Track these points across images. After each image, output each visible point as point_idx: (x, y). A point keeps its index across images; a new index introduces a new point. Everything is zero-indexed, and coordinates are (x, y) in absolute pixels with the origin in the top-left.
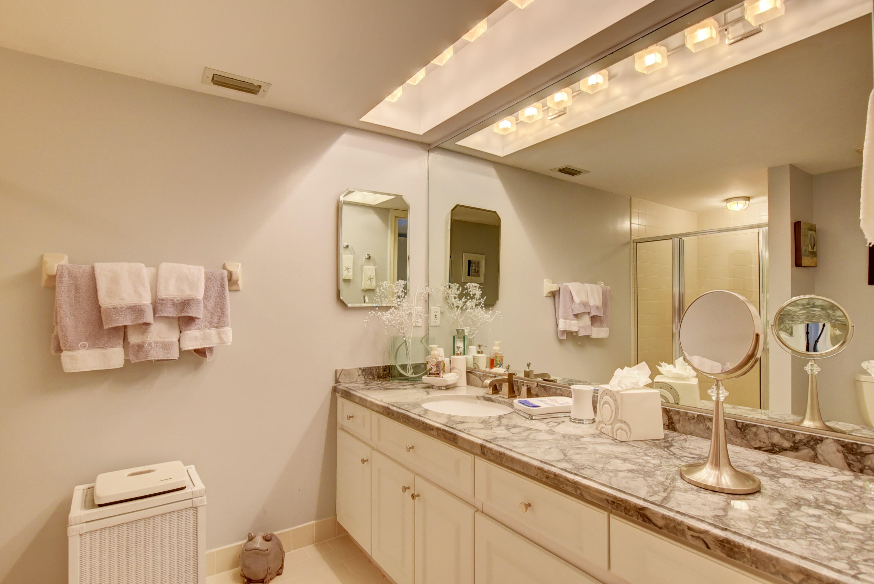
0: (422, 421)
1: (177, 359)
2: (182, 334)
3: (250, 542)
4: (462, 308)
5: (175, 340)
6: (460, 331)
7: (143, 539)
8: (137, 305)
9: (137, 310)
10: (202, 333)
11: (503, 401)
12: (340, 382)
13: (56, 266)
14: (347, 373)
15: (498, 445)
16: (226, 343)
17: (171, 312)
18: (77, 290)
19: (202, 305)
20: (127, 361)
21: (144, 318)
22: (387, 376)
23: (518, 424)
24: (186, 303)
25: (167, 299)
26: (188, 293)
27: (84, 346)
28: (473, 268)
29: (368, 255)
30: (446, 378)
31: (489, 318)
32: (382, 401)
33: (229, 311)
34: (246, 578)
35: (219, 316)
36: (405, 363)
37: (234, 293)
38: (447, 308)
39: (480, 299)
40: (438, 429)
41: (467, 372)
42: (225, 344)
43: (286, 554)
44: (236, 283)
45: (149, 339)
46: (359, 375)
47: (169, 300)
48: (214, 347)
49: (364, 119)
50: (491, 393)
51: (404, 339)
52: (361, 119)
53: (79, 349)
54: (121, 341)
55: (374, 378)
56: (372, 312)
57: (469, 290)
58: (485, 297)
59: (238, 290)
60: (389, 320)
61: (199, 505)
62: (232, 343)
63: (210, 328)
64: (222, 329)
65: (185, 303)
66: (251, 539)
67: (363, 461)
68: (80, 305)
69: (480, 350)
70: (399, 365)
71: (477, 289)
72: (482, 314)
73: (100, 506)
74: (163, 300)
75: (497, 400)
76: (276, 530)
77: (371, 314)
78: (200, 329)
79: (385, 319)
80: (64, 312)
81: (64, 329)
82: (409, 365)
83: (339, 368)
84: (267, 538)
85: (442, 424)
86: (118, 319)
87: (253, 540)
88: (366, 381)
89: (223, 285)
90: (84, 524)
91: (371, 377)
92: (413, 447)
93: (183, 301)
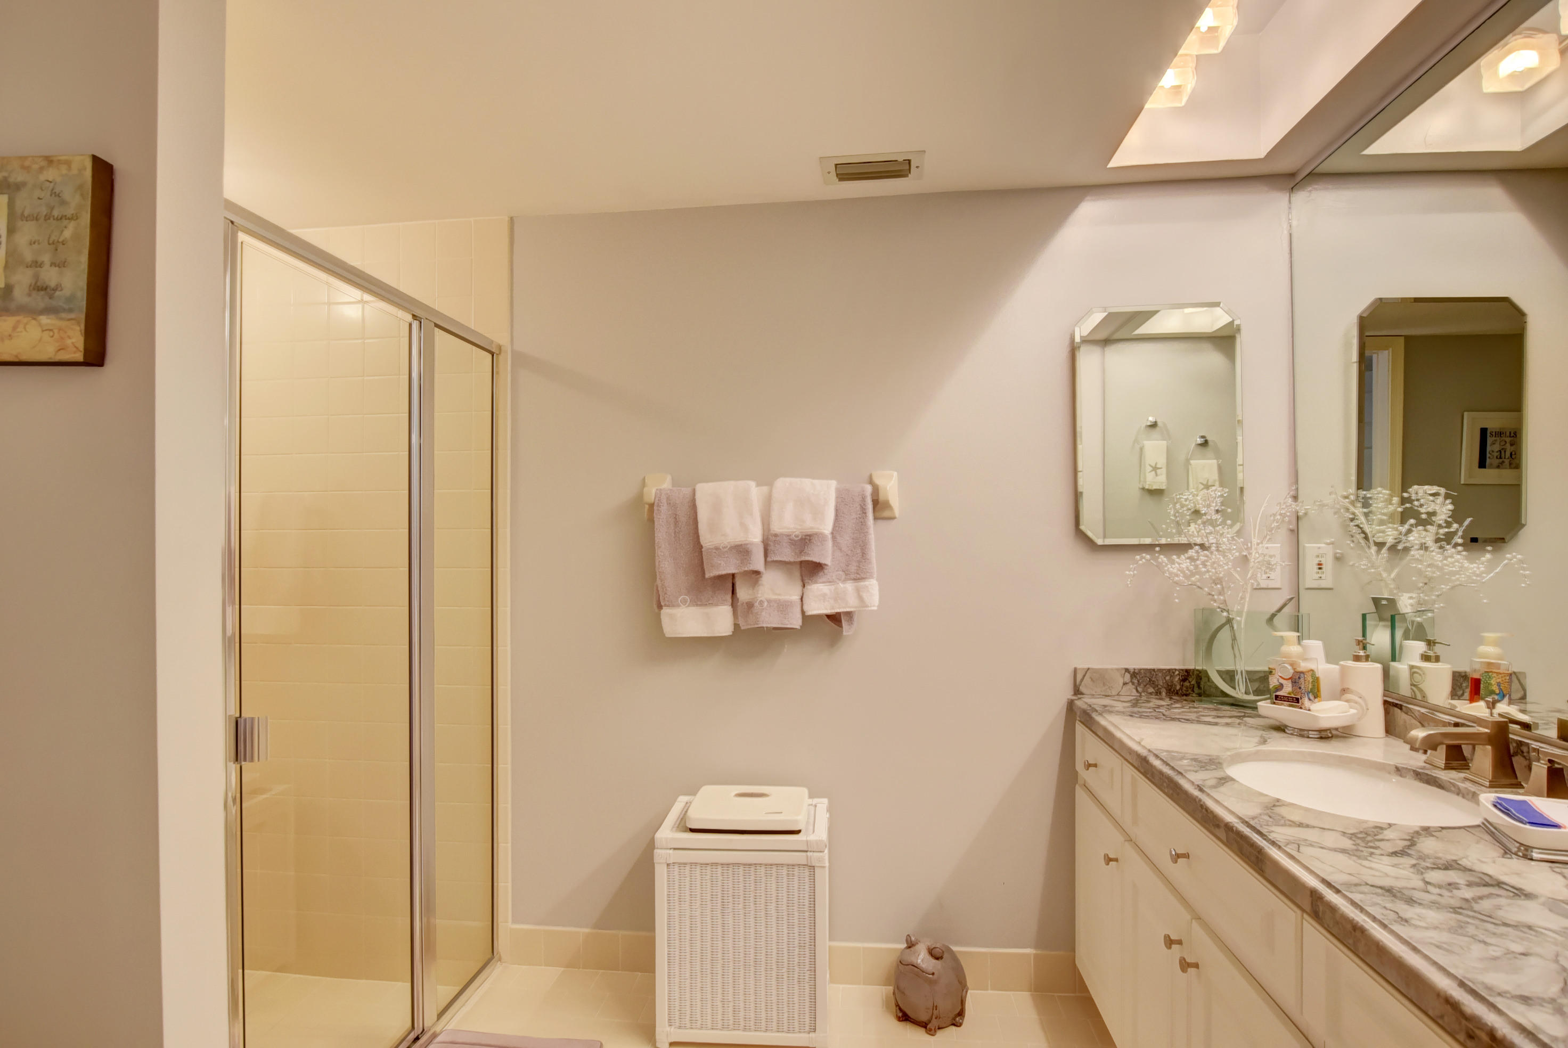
0: (1200, 800)
1: (798, 627)
2: (805, 590)
3: (908, 950)
4: (1393, 548)
5: (796, 598)
6: (1384, 602)
7: (742, 893)
8: (743, 543)
9: (742, 551)
10: (833, 587)
11: (1469, 792)
12: (1082, 694)
13: (654, 491)
14: (1100, 677)
15: (1353, 903)
16: (868, 607)
17: (786, 554)
18: (676, 522)
19: (830, 543)
20: (736, 626)
21: (750, 563)
22: (1190, 691)
23: (1464, 862)
24: (805, 541)
25: (783, 534)
26: (809, 524)
27: (684, 602)
28: (1493, 447)
29: (1203, 437)
30: (1317, 711)
31: (1483, 572)
32: (1139, 743)
33: (873, 554)
34: (901, 1010)
35: (859, 562)
36: (1231, 668)
37: (881, 523)
38: (1352, 548)
39: (1448, 525)
40: (1229, 828)
41: (1385, 702)
42: (867, 609)
43: (969, 992)
44: (887, 505)
45: (759, 595)
46: (1125, 684)
47: (785, 535)
48: (855, 612)
49: (1120, 159)
50: (1443, 766)
51: (1225, 614)
52: (1111, 165)
53: (679, 606)
54: (729, 596)
55: (1158, 693)
56: (1144, 555)
57: (1416, 503)
58: (1469, 520)
59: (893, 518)
60: (1183, 572)
61: (817, 865)
62: (878, 606)
63: (845, 581)
64: (862, 583)
65: (807, 541)
66: (911, 945)
67: (1108, 860)
68: (680, 544)
69: (1431, 653)
70: (1219, 672)
71: (1440, 499)
72: (1458, 561)
73: (693, 830)
74: (776, 535)
75: (1454, 785)
76: (958, 943)
77: (1141, 560)
78: (830, 582)
79: (1175, 571)
80: (662, 554)
81: (663, 577)
82: (1239, 672)
83: (1082, 665)
84: (937, 952)
85: (1240, 818)
86: (720, 564)
87: (912, 949)
88: (1141, 696)
89: (865, 509)
90: (671, 851)
91: (1151, 690)
92: (1186, 856)
93: (804, 537)
